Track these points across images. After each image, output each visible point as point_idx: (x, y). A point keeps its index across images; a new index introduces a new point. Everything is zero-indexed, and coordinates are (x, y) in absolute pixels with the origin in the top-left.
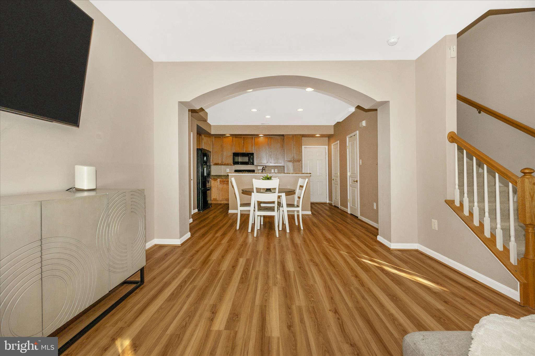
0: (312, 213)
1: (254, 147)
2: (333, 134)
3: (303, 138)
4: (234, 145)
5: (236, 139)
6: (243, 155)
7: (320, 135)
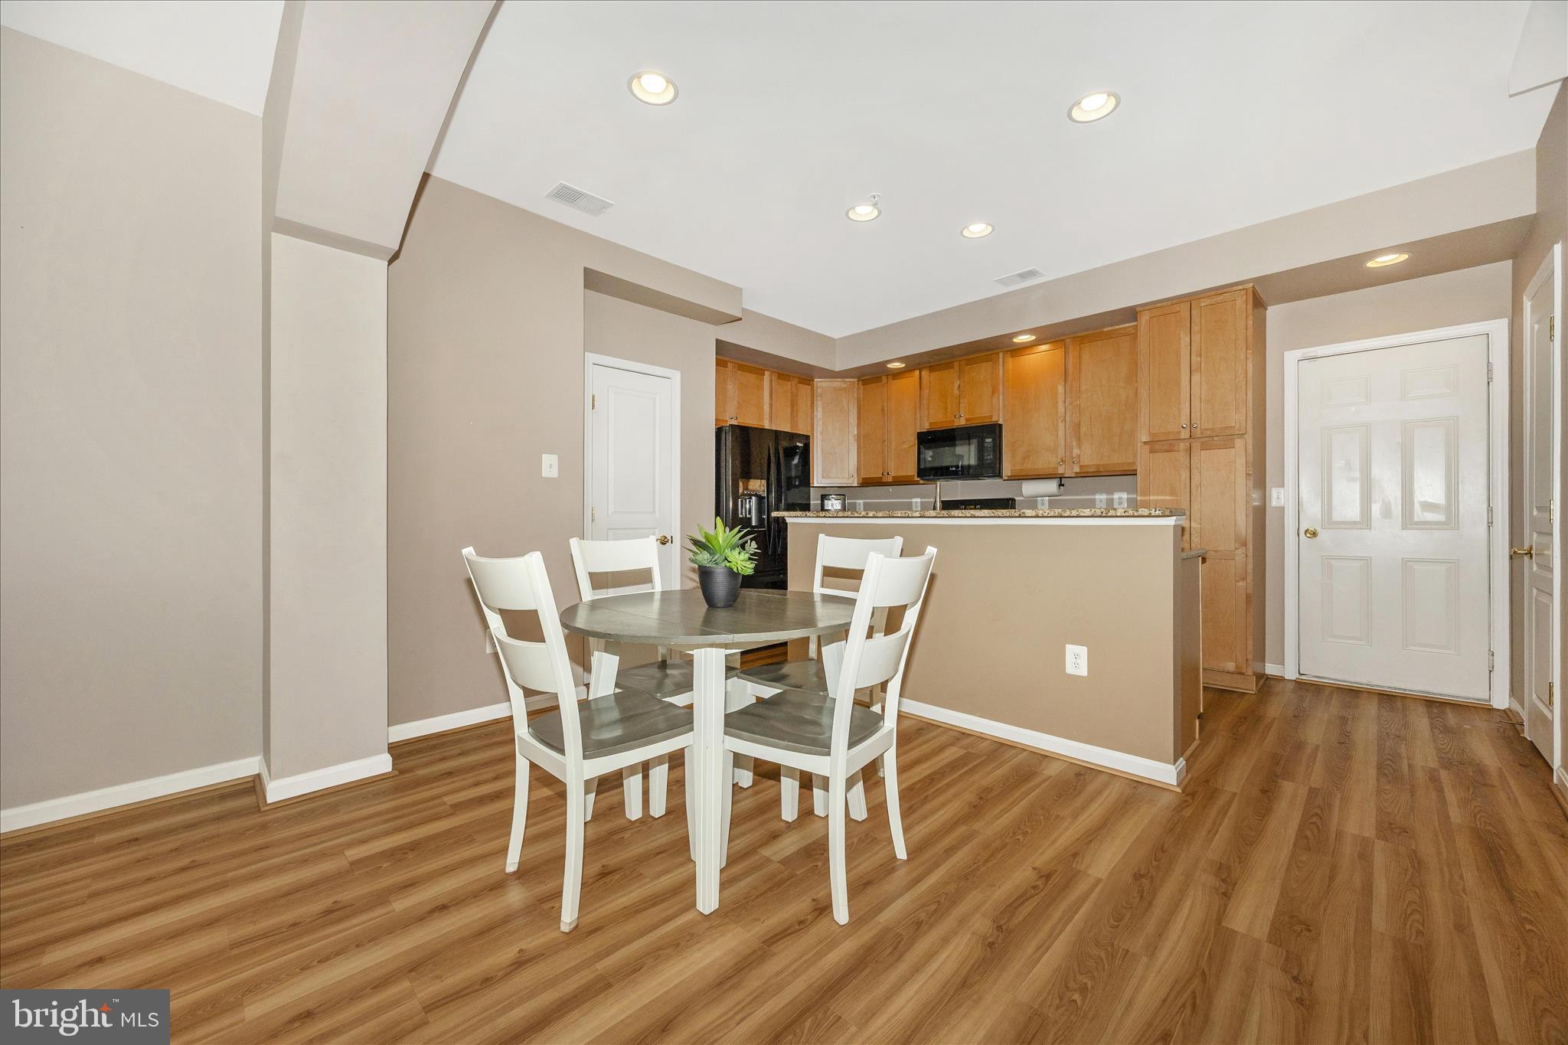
1: (1001, 397)
4: (926, 401)
5: (935, 375)
7: (1405, 257)
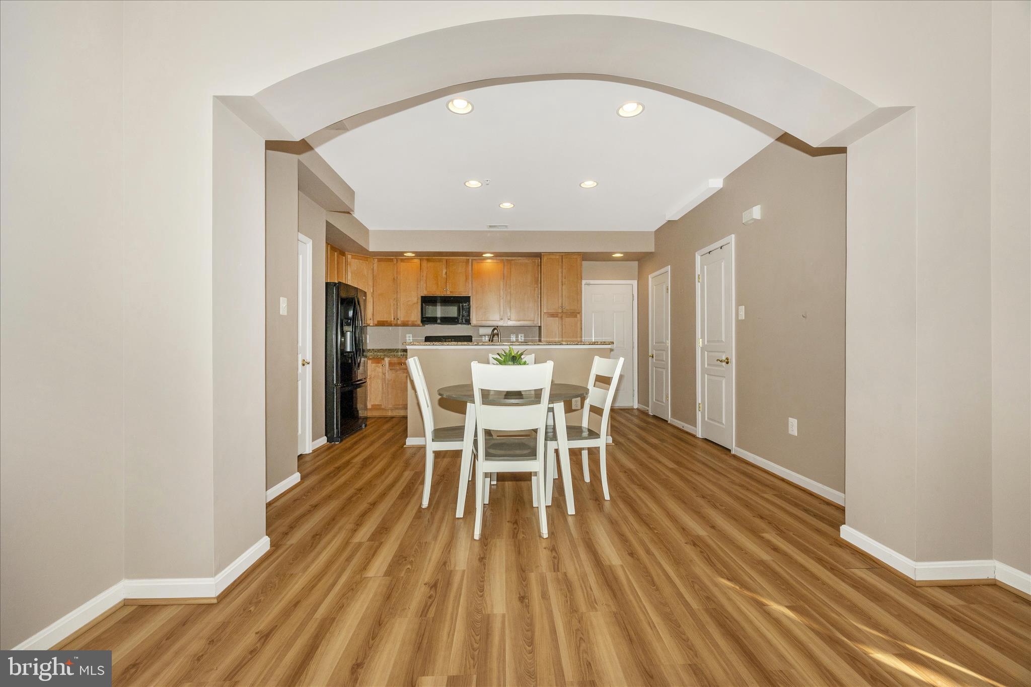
0: (613, 441)
1: (470, 282)
2: (651, 253)
3: (584, 262)
4: (425, 278)
5: (430, 264)
6: (447, 301)
7: (622, 255)
